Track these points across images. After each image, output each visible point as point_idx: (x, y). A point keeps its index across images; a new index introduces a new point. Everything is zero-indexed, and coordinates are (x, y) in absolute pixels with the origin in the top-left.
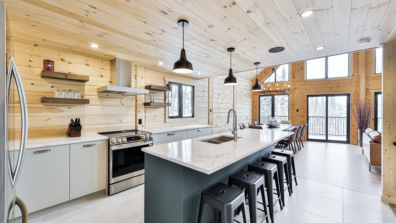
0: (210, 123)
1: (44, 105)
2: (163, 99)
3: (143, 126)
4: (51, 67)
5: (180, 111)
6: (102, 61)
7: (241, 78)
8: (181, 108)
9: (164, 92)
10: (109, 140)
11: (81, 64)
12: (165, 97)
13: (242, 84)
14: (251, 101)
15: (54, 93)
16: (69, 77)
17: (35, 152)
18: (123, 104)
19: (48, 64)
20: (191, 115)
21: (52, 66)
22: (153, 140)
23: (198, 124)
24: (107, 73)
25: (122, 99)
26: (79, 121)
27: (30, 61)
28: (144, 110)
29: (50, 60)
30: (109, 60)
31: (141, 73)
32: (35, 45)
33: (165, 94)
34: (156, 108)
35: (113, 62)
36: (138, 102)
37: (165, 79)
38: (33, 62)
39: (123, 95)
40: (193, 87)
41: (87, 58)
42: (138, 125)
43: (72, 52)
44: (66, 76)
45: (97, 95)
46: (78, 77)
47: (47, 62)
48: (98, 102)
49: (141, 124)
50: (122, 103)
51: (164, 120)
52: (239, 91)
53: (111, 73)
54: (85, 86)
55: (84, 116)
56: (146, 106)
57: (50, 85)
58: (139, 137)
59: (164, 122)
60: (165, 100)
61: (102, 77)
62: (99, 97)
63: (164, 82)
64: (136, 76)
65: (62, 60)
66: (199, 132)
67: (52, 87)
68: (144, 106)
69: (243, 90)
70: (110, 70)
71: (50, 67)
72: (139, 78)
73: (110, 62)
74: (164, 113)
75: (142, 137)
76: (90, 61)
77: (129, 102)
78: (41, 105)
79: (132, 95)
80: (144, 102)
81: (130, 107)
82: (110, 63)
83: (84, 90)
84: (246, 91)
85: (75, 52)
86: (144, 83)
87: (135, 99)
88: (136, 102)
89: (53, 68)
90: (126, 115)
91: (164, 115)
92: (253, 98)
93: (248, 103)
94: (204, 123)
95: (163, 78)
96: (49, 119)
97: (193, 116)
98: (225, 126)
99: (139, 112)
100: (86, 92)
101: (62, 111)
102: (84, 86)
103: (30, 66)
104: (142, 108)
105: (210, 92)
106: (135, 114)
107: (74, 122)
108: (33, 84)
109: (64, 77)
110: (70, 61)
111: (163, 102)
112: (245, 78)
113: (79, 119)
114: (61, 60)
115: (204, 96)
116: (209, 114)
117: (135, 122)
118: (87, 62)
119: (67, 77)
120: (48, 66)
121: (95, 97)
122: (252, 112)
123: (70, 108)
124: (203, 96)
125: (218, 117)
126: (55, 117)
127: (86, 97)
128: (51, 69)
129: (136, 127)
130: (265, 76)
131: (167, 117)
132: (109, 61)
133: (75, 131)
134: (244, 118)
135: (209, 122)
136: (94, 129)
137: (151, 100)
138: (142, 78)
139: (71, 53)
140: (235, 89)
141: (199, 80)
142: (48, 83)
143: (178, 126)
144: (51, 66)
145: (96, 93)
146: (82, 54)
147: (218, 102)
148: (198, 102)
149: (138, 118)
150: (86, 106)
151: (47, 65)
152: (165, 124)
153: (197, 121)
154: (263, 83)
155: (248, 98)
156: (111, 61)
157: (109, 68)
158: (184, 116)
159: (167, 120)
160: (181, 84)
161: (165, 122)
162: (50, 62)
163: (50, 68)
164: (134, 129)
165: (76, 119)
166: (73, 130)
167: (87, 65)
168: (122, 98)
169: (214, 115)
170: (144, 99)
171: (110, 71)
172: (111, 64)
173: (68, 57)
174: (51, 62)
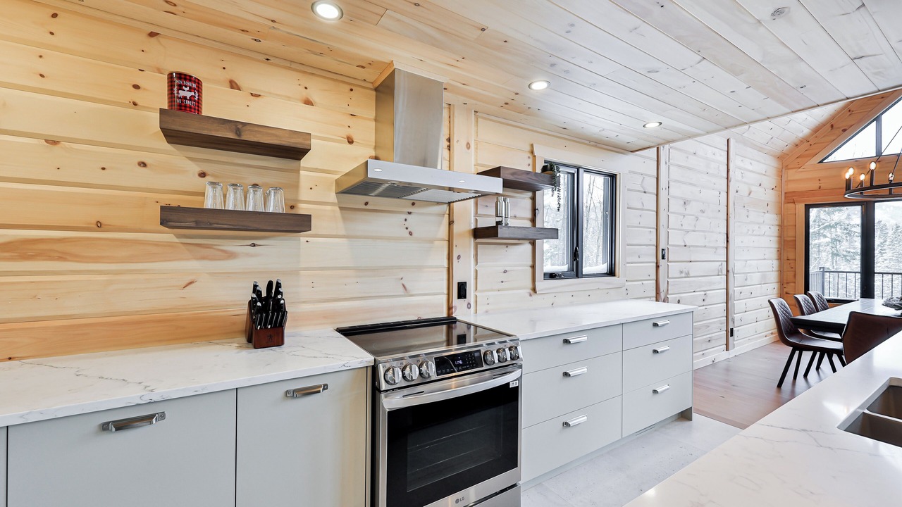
0: (662, 295)
1: (178, 236)
2: (529, 215)
3: (469, 306)
4: (190, 100)
5: (576, 256)
6: (352, 90)
7: (749, 149)
8: (577, 245)
9: (530, 194)
10: (375, 369)
11: (289, 98)
12: (534, 210)
13: (750, 167)
14: (776, 223)
15: (203, 194)
16: (247, 137)
17: (105, 427)
18: (411, 233)
19: (180, 87)
20: (603, 268)
21: (193, 94)
22: (520, 367)
23: (626, 299)
24: (365, 130)
25: (409, 217)
26: (278, 292)
27: (136, 87)
28: (472, 252)
29: (185, 75)
30: (370, 86)
31: (464, 128)
32: (152, 35)
33: (534, 199)
34: (507, 245)
35: (384, 90)
36: (456, 228)
37: (532, 152)
38: (144, 89)
39: (413, 204)
40: (613, 177)
41: (306, 81)
42: (456, 302)
43: (263, 58)
44: (238, 132)
45: (336, 201)
46: (276, 136)
47: (179, 80)
48: (340, 228)
49: (465, 297)
50: (409, 230)
51: (530, 285)
52: (744, 190)
53: (376, 130)
54: (302, 172)
55: (295, 273)
56: (479, 240)
57: (196, 168)
58: (476, 355)
59: (532, 292)
60: (533, 220)
61: (351, 141)
62: (341, 208)
63: (530, 161)
64: (449, 140)
65: (233, 85)
66: (657, 329)
67: (203, 175)
68: (472, 239)
69: (753, 189)
70: (376, 120)
71: (185, 98)
72: (458, 147)
73: (374, 93)
74: (530, 263)
75: (485, 354)
76: (317, 89)
77: (429, 224)
78: (168, 236)
79: (438, 203)
80: (473, 227)
81: (431, 241)
82: (375, 97)
83: (296, 186)
84: (761, 190)
85: (272, 60)
86: (473, 163)
87: (447, 216)
88: (450, 224)
89: (199, 102)
90: (420, 268)
91: (530, 270)
92: (781, 214)
93: (765, 229)
94: (645, 295)
95: (528, 148)
96: (191, 283)
97: (611, 272)
98: (704, 303)
99: (459, 257)
100: (304, 194)
101: (231, 256)
102: (297, 171)
103: (135, 104)
104: (465, 246)
105: (663, 194)
106: (446, 265)
107: (264, 294)
108: (143, 164)
109: (231, 135)
110: (257, 86)
111: (529, 224)
112: (760, 149)
113: (279, 285)
114: (228, 84)
115: (645, 208)
116: (658, 267)
117: (446, 292)
118: (305, 94)
119: (239, 135)
120: (182, 93)
121: (329, 208)
122: (780, 258)
123: (254, 245)
124: (640, 207)
125: (683, 275)
126: (212, 274)
127: (303, 209)
128: (190, 107)
129: (450, 308)
130: (833, 138)
131: (539, 276)
132: (371, 89)
133: (265, 325)
134: (756, 278)
135: (658, 292)
136: (326, 317)
137: (499, 219)
138: (468, 146)
139: (259, 61)
140: (731, 184)
141: (631, 157)
142: (190, 162)
143: (572, 304)
144: (189, 95)
145: (333, 197)
146: (294, 66)
147: (683, 227)
148: (628, 227)
149: (457, 279)
150: (303, 238)
151: (178, 90)
152: (535, 296)
153: (624, 288)
154: (821, 162)
155: (767, 215)
156: (376, 90)
157: (372, 114)
158: (586, 269)
159: (542, 284)
160: (578, 168)
161: (534, 290)
162: (185, 79)
163: (188, 103)
164: (445, 315)
165: (270, 284)
166: (260, 324)
167: (308, 102)
168: (410, 213)
169: (672, 268)
170: (473, 215)
171: (374, 123)
172: (378, 100)
173: (251, 77)
174: (190, 81)
